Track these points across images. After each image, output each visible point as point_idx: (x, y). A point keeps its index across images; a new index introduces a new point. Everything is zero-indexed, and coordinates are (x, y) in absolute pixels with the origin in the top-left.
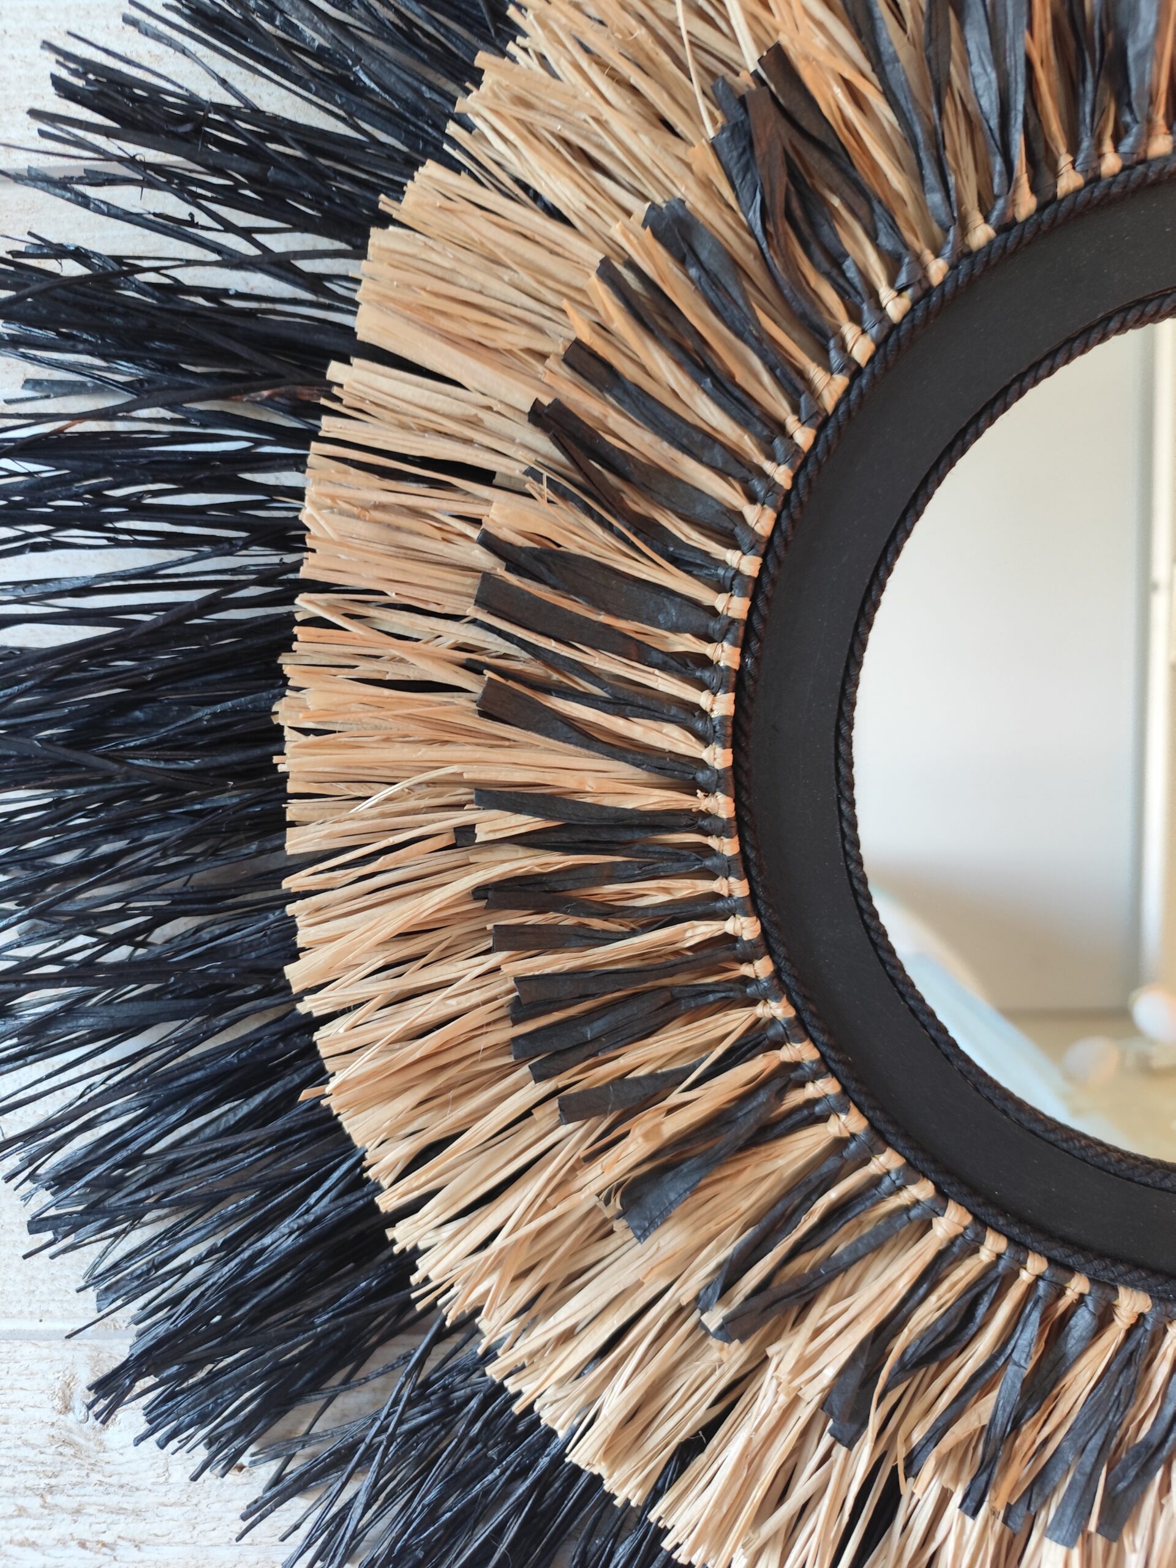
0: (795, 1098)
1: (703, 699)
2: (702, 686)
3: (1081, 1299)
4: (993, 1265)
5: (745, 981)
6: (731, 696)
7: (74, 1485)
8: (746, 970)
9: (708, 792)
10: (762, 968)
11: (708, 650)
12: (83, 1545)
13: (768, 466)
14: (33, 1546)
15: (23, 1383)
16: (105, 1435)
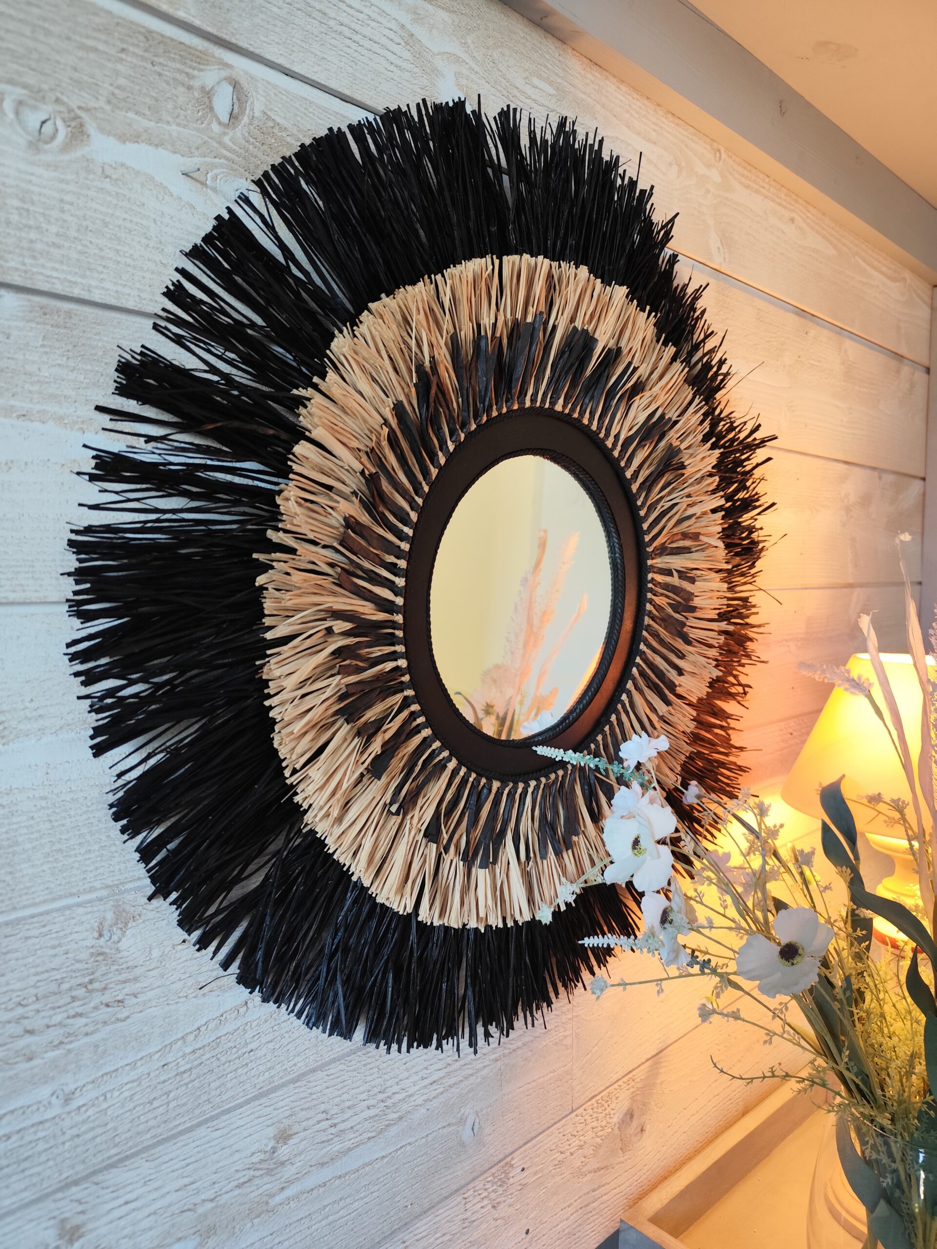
0: (415, 724)
3: (484, 785)
4: (463, 777)
6: (404, 579)
7: (102, 975)
8: (403, 678)
9: (397, 614)
11: (397, 561)
12: (107, 1005)
13: (416, 498)
14: (80, 1015)
15: (77, 929)
16: (120, 944)
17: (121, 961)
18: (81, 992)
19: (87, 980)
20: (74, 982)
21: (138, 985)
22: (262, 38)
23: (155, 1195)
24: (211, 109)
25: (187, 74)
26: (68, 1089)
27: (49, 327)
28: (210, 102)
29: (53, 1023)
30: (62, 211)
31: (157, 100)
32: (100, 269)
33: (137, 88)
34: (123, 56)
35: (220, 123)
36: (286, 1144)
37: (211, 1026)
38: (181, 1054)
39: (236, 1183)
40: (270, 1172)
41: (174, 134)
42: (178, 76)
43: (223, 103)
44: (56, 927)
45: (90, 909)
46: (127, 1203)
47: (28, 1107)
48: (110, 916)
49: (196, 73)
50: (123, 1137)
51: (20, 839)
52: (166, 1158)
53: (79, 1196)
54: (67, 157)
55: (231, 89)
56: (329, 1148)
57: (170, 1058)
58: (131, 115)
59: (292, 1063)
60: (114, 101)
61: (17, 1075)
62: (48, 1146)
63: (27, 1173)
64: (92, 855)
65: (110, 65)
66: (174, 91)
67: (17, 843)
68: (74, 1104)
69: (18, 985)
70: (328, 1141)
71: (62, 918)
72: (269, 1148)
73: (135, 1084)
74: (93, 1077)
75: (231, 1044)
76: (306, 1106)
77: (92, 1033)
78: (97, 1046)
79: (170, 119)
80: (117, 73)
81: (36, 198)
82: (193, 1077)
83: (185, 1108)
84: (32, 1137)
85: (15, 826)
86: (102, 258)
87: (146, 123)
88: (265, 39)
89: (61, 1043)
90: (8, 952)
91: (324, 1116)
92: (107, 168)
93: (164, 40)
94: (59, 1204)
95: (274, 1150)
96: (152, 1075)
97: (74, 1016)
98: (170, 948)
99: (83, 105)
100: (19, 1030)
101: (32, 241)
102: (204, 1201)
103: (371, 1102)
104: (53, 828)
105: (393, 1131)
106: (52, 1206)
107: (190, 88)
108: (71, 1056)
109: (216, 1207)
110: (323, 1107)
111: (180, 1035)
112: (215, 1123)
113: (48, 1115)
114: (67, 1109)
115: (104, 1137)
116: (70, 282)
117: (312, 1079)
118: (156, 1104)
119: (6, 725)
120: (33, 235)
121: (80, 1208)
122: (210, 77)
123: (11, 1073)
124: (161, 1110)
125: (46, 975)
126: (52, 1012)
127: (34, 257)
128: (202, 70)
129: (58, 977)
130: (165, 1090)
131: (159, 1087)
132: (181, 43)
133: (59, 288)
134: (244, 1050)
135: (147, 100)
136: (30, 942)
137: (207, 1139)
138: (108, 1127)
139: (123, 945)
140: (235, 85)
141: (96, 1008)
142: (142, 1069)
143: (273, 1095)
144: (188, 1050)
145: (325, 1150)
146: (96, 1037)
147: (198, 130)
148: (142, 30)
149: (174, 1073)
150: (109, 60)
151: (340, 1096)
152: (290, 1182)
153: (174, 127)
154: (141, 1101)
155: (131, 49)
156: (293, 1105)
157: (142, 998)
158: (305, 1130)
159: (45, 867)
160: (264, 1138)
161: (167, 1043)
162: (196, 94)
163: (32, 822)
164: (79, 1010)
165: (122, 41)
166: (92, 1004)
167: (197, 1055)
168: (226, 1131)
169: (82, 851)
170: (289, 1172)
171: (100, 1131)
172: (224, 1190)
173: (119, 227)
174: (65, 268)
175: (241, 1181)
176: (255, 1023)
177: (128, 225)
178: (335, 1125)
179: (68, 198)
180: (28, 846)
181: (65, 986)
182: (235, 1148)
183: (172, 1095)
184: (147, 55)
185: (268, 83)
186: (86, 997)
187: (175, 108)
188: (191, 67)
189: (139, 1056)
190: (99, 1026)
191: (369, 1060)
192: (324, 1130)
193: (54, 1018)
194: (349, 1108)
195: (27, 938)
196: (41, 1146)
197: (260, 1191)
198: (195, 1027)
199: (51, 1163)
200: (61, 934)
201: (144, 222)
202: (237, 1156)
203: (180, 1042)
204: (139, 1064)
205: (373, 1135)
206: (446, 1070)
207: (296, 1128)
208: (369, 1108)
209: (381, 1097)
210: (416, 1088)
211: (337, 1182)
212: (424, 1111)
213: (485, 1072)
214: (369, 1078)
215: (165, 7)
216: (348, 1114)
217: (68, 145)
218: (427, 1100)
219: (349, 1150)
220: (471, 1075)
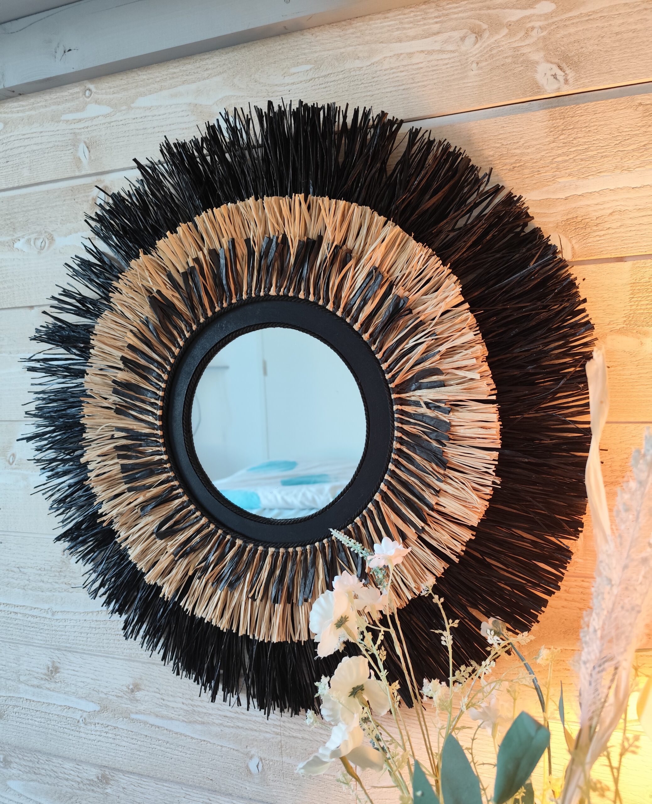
0: (175, 492)
1: (155, 411)
2: (155, 409)
3: (229, 540)
4: (211, 531)
5: (165, 468)
6: (161, 411)
7: (65, 571)
8: (165, 466)
9: (157, 430)
10: (168, 466)
11: (156, 402)
13: (166, 366)
16: (70, 560)
18: (57, 574)
19: (59, 570)
23: (84, 675)
25: (86, 196)
26: (54, 610)
31: (76, 214)
36: (138, 691)
39: (115, 694)
40: (131, 700)
47: (42, 609)
49: (90, 193)
50: (72, 641)
52: (88, 662)
53: (59, 656)
56: (161, 710)
57: (87, 618)
62: (48, 628)
63: (42, 634)
65: (61, 209)
69: (40, 562)
70: (161, 706)
72: (130, 688)
74: (61, 610)
75: (111, 626)
76: (148, 679)
78: (63, 598)
80: (63, 211)
82: (97, 632)
84: (43, 622)
89: (51, 591)
91: (157, 691)
94: (53, 654)
95: (133, 691)
102: (102, 692)
105: (199, 727)
106: (50, 653)
107: (88, 201)
109: (107, 698)
110: (157, 686)
111: (91, 610)
112: (107, 659)
113: (48, 616)
114: (54, 617)
115: (65, 637)
118: (83, 635)
121: (59, 661)
124: (85, 639)
125: (47, 562)
128: (92, 191)
129: (51, 564)
131: (84, 628)
132: (84, 185)
135: (73, 215)
137: (104, 664)
138: (67, 634)
141: (62, 583)
144: (94, 619)
145: (157, 709)
152: (141, 712)
156: (142, 674)
158: (148, 691)
160: (129, 681)
162: (90, 203)
164: (57, 581)
166: (61, 580)
167: (99, 623)
168: (111, 666)
170: (141, 707)
172: (111, 693)
175: (118, 694)
178: (164, 700)
181: (53, 569)
182: (115, 677)
184: (72, 197)
189: (77, 611)
190: (64, 590)
192: (158, 699)
193: (50, 579)
194: (171, 695)
195: (42, 545)
196: (45, 627)
197: (126, 706)
199: (49, 635)
202: (116, 681)
205: (186, 720)
206: (236, 715)
207: (143, 687)
208: (183, 703)
209: (190, 702)
210: (214, 712)
211: (165, 731)
212: (219, 730)
213: (268, 736)
214: (183, 687)
215: (77, 174)
216: (171, 699)
217: (49, 247)
218: (221, 724)
219: (171, 719)
220: (256, 730)
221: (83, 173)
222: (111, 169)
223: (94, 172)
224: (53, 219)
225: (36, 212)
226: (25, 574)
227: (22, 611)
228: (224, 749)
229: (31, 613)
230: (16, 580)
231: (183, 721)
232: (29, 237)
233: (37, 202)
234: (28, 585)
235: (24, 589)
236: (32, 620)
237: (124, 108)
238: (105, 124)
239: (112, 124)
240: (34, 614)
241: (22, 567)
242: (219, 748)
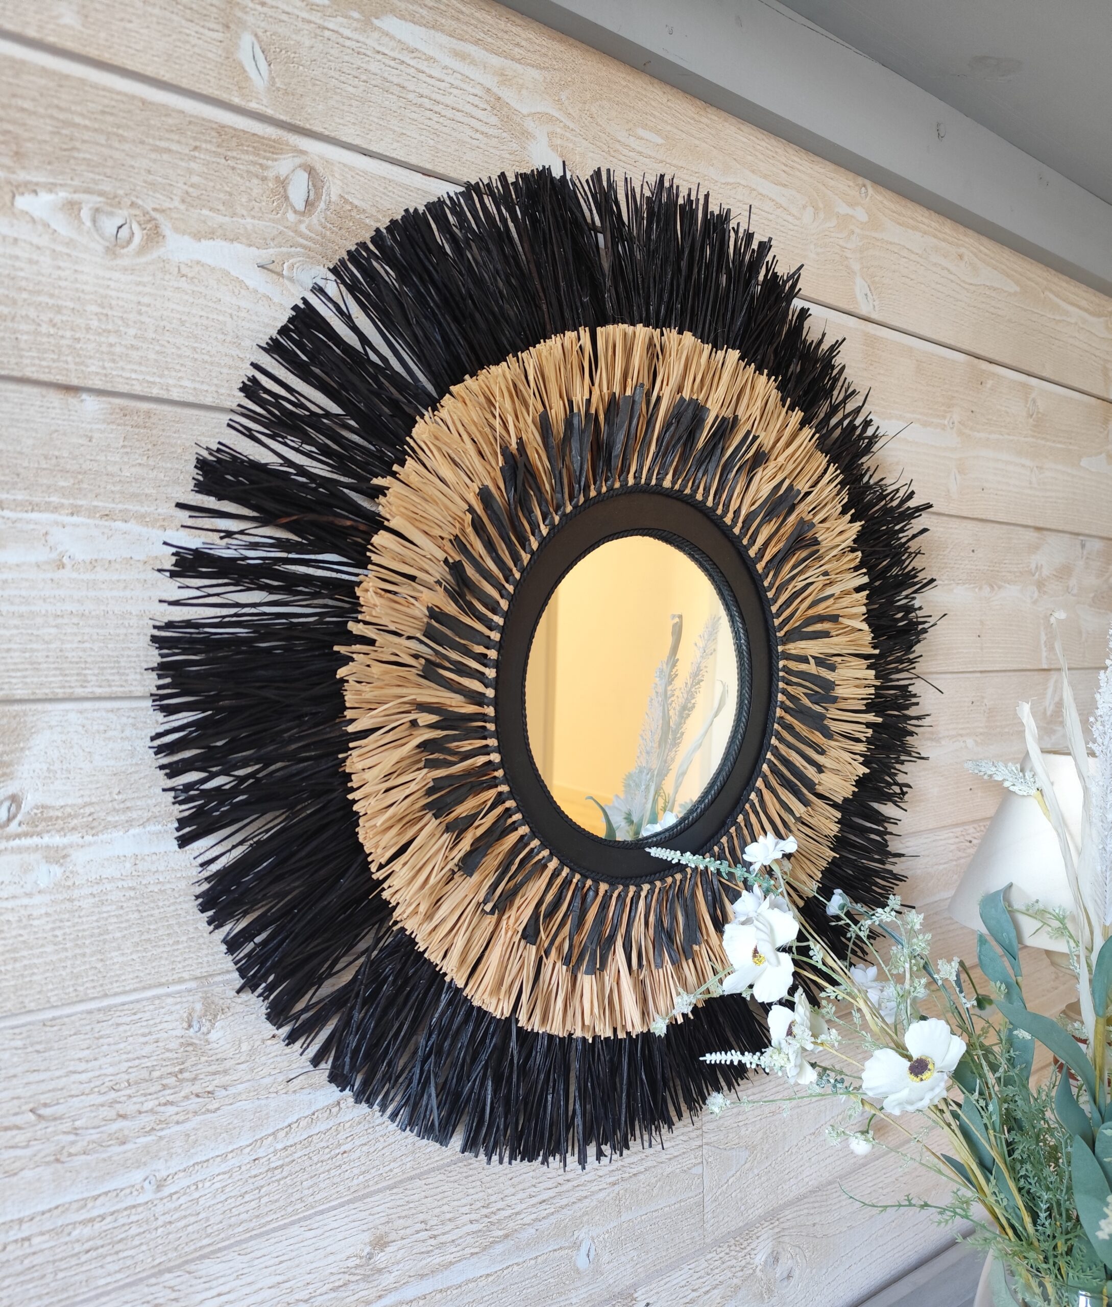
1: (486, 671)
2: (486, 666)
6: (494, 670)
7: (192, 1066)
8: (497, 773)
9: (487, 706)
10: (500, 772)
11: (487, 652)
12: (198, 1096)
14: (171, 1103)
15: (167, 1018)
16: (209, 1036)
17: (211, 1052)
18: (172, 1081)
19: (177, 1069)
20: (165, 1070)
21: (227, 1078)
22: (337, 120)
23: (247, 1290)
24: (286, 198)
25: (261, 165)
27: (129, 428)
28: (285, 191)
29: (144, 1108)
30: (140, 313)
31: (231, 194)
32: (178, 367)
33: (211, 184)
34: (196, 154)
35: (295, 212)
36: (382, 1251)
37: (303, 1123)
38: (272, 1149)
39: (331, 1286)
40: (366, 1278)
41: (249, 227)
42: (252, 168)
43: (298, 191)
44: (147, 1016)
45: (179, 1000)
46: (219, 1295)
47: (122, 1190)
48: (199, 1006)
49: (270, 163)
50: (215, 1228)
51: (110, 928)
52: (259, 1254)
53: (172, 1283)
54: (143, 260)
55: (306, 175)
56: (429, 1260)
57: (261, 1153)
58: (205, 212)
59: (387, 1168)
60: (189, 199)
61: (110, 1157)
62: (142, 1230)
63: (121, 1255)
64: (180, 946)
65: (183, 164)
66: (248, 184)
67: (107, 932)
68: (167, 1191)
69: (111, 1070)
70: (428, 1252)
71: (152, 1007)
72: (365, 1254)
73: (226, 1176)
74: (185, 1166)
75: (323, 1144)
76: (403, 1214)
77: (183, 1122)
78: (188, 1135)
79: (245, 213)
80: (190, 172)
81: (114, 302)
82: (285, 1174)
83: (277, 1204)
84: (126, 1220)
85: (105, 915)
86: (180, 356)
87: (220, 219)
88: (341, 121)
89: (153, 1129)
90: (101, 1037)
91: (423, 1226)
92: (183, 267)
93: (239, 135)
94: (153, 1289)
95: (370, 1256)
96: (243, 1168)
97: (165, 1104)
98: (259, 1043)
99: (158, 207)
100: (112, 1114)
101: (111, 345)
102: (298, 1301)
103: (473, 1216)
104: (142, 918)
105: (499, 1248)
106: (146, 1290)
107: (264, 179)
108: (163, 1142)
110: (421, 1217)
111: (271, 1131)
112: (308, 1222)
113: (142, 1199)
114: (159, 1195)
115: (196, 1227)
116: (148, 382)
117: (409, 1187)
118: (247, 1198)
119: (95, 816)
120: (112, 339)
121: (174, 1295)
122: (284, 166)
123: (104, 1155)
124: (253, 1205)
125: (137, 1062)
126: (144, 1099)
127: (114, 361)
128: (276, 160)
129: (149, 1064)
130: (256, 1184)
131: (251, 1181)
132: (254, 135)
133: (138, 389)
134: (337, 1151)
135: (222, 195)
136: (121, 1028)
137: (300, 1238)
138: (201, 1217)
139: (213, 1036)
140: (311, 171)
141: (186, 1098)
142: (233, 1162)
143: (368, 1200)
144: (280, 1146)
145: (424, 1262)
146: (188, 1126)
147: (273, 221)
148: (215, 126)
149: (264, 1169)
150: (182, 159)
151: (440, 1207)
152: (388, 1291)
153: (249, 220)
154: (232, 1194)
155: (204, 146)
156: (389, 1212)
157: (232, 1090)
158: (403, 1239)
159: (134, 956)
160: (360, 1242)
161: (257, 1137)
162: (270, 185)
163: (121, 912)
164: (170, 1098)
165: (195, 139)
166: (183, 1094)
167: (289, 1152)
168: (320, 1231)
169: (171, 942)
170: (387, 1280)
171: (193, 1219)
172: (318, 1292)
173: (196, 324)
174: (143, 369)
175: (337, 1284)
176: (347, 1125)
177: (205, 322)
178: (435, 1237)
179: (146, 300)
180: (118, 935)
181: (156, 1074)
182: (329, 1249)
183: (263, 1190)
184: (219, 150)
185: (345, 165)
186: (176, 1087)
187: (250, 200)
188: (264, 158)
189: (230, 1149)
190: (190, 1115)
191: (471, 1173)
192: (423, 1241)
193: (146, 1104)
194: (450, 1220)
195: (118, 1025)
196: (134, 1230)
197: (356, 1297)
198: (286, 1124)
199: (144, 1248)
200: (151, 1022)
201: (221, 318)
202: (331, 1259)
203: (271, 1138)
204: (230, 1156)
205: (477, 1250)
206: (557, 1190)
207: (392, 1236)
208: (471, 1222)
209: (485, 1211)
210: (524, 1206)
211: (439, 1296)
212: (533, 1231)
213: (601, 1195)
214: (471, 1191)
215: (236, 100)
216: (450, 1226)
217: (143, 249)
218: (534, 1220)
219: (451, 1263)
220: (586, 1197)
221: (253, 105)
222: (327, 133)
223: (283, 117)
224: (160, 179)
225: (102, 139)
226: (61, 1118)
227: (48, 1226)
228: (540, 1260)
229: (84, 1215)
230: (27, 1147)
231: (472, 1254)
232: (76, 197)
233: (103, 112)
234: (73, 1143)
235: (57, 1160)
236: (87, 1231)
237: (356, 15)
238: (310, 22)
239: (327, 33)
240: (95, 1213)
241: (45, 1105)
242: (533, 1262)
